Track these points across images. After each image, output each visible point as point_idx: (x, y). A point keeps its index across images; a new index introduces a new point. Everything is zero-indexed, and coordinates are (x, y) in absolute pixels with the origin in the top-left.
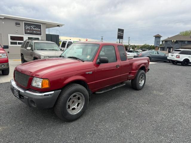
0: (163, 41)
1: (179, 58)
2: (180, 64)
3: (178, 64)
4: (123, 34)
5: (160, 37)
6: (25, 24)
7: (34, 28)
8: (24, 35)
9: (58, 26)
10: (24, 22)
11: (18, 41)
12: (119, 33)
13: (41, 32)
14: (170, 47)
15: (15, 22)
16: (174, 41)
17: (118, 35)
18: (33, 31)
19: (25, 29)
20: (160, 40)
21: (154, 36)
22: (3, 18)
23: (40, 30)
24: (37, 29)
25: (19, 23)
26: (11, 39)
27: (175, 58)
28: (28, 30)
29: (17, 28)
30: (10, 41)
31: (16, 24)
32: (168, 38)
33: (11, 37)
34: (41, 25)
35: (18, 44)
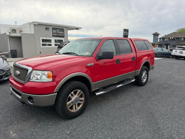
0: (160, 39)
1: (182, 53)
2: (183, 59)
3: (181, 59)
4: (128, 34)
5: (158, 35)
6: (53, 29)
7: (59, 31)
8: (51, 38)
9: (77, 29)
10: (52, 27)
11: (47, 43)
12: (125, 32)
13: (64, 35)
14: (167, 44)
15: (45, 27)
16: (172, 38)
17: (124, 35)
18: (59, 34)
19: (52, 32)
20: (158, 38)
21: (152, 34)
22: (37, 24)
23: (63, 33)
24: (61, 33)
25: (48, 28)
26: (42, 41)
27: (179, 53)
28: (54, 33)
29: (47, 32)
30: (41, 43)
31: (46, 29)
32: (165, 35)
33: (42, 40)
34: (64, 29)
35: (48, 45)
